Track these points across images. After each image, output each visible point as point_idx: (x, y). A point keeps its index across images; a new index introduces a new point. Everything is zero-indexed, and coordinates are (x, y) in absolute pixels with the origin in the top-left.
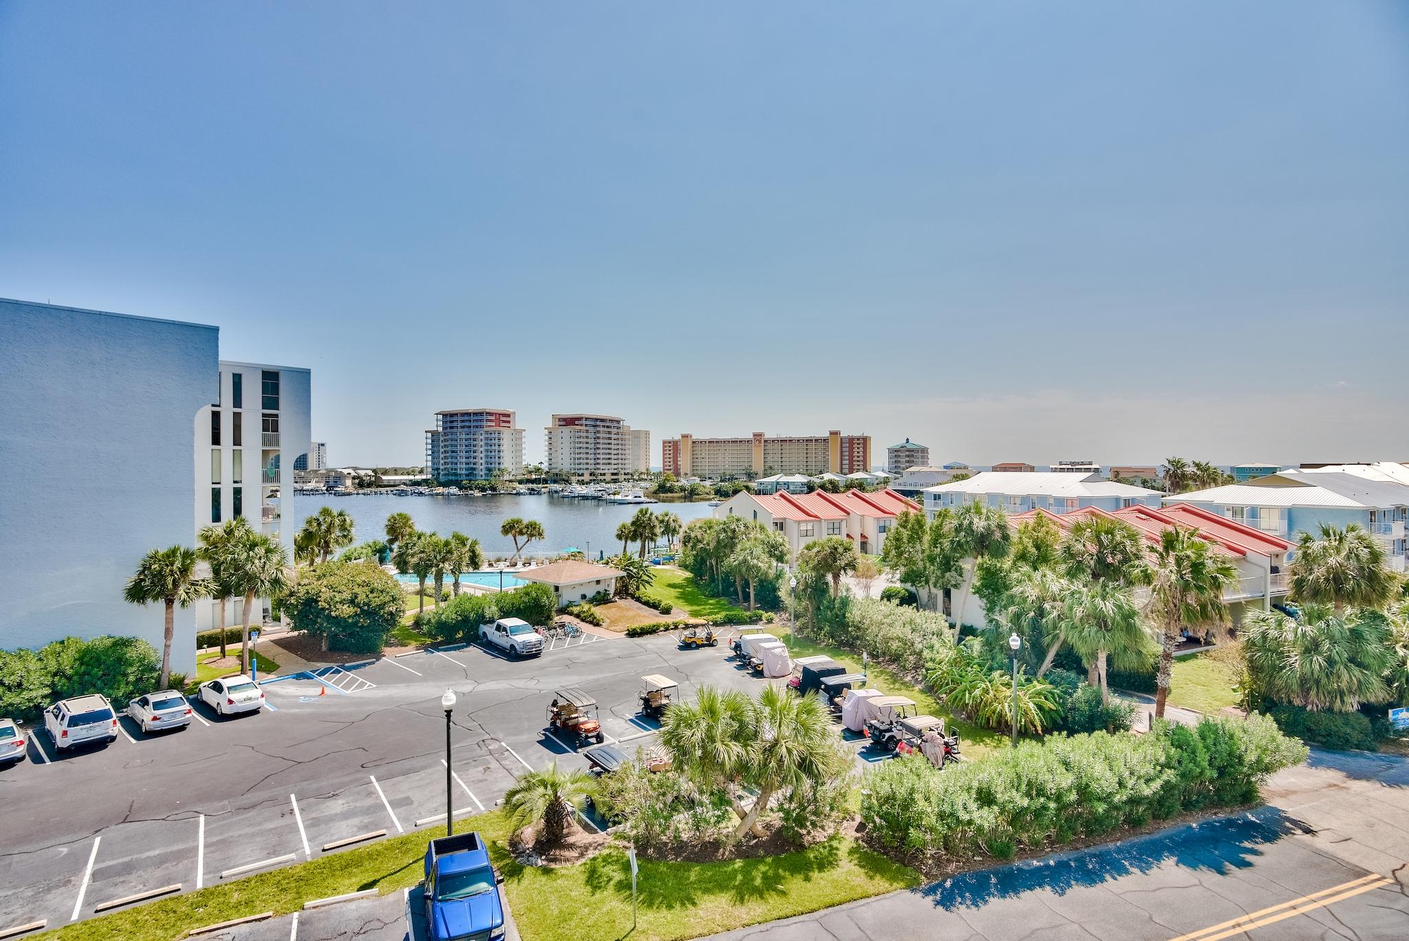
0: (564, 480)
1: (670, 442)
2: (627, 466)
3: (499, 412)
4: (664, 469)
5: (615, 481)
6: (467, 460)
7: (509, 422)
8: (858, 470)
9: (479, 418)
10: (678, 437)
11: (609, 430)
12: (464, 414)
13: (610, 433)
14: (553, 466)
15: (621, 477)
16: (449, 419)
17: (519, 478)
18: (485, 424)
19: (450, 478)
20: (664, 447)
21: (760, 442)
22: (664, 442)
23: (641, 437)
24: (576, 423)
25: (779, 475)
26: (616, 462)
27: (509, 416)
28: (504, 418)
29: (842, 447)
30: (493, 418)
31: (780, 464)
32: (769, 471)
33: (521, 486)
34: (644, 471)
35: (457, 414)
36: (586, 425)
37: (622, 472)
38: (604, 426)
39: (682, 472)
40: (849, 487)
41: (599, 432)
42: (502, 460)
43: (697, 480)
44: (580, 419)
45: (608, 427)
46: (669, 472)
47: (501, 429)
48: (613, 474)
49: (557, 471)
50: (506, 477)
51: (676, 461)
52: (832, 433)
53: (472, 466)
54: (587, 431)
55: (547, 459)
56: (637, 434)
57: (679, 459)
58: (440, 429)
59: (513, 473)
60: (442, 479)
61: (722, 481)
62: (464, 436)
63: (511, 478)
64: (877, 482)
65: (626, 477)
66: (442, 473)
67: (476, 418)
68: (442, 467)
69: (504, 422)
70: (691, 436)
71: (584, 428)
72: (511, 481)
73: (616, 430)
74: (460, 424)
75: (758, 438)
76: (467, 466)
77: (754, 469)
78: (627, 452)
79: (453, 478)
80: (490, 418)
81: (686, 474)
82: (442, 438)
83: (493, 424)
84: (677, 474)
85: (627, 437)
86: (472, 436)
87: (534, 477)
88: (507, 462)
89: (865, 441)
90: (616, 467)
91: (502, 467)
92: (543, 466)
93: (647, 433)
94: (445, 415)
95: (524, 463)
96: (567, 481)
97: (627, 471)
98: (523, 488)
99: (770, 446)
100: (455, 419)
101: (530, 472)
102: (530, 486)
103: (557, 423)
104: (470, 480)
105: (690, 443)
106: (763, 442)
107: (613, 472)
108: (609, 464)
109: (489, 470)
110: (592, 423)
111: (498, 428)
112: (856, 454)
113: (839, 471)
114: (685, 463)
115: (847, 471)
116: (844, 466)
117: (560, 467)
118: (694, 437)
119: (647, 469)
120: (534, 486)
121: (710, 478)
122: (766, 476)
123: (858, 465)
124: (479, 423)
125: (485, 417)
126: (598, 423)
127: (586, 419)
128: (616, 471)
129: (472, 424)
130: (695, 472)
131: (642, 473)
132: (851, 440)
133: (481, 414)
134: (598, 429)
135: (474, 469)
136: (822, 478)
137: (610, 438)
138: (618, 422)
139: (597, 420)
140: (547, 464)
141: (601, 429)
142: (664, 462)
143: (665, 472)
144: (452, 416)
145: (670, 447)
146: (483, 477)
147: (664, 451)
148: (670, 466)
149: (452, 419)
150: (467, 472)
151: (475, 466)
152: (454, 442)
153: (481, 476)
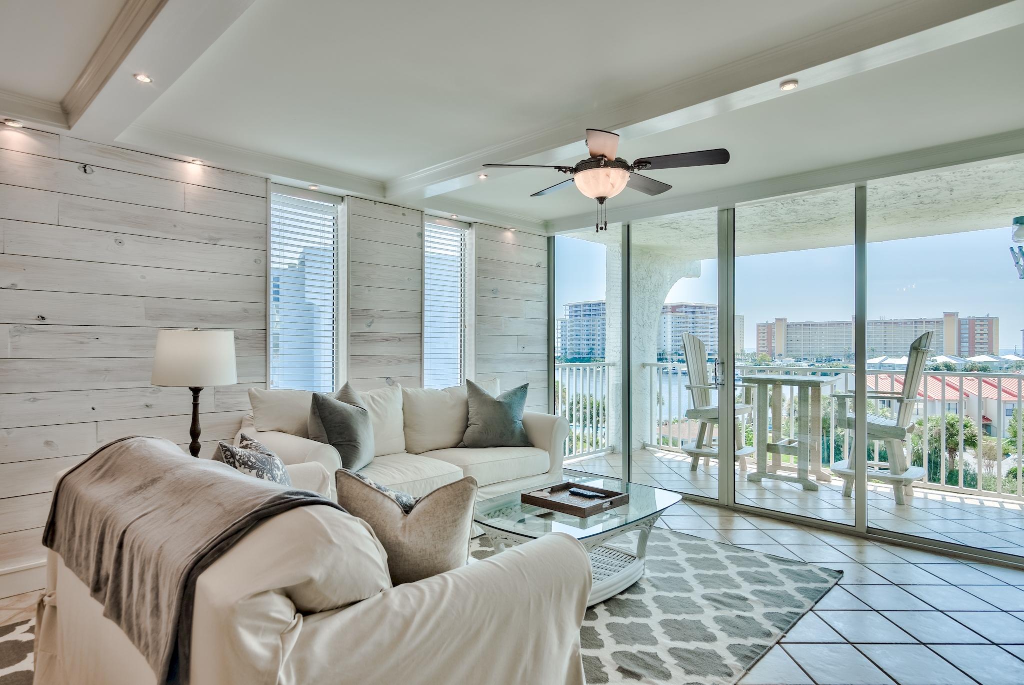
0: (666, 359)
1: (764, 326)
4: (758, 351)
6: (588, 342)
8: (981, 353)
9: (597, 307)
10: (772, 321)
11: (706, 315)
12: (585, 305)
16: (574, 309)
19: (575, 356)
20: (758, 330)
22: (758, 326)
24: (677, 310)
25: (884, 357)
29: (960, 329)
31: (883, 346)
35: (580, 306)
36: (686, 312)
38: (702, 312)
39: (776, 353)
40: (970, 369)
41: (697, 317)
43: (792, 361)
44: (680, 306)
45: (705, 313)
46: (764, 353)
51: (769, 342)
52: (946, 314)
53: (591, 346)
54: (687, 317)
57: (773, 341)
58: (567, 317)
60: (569, 357)
61: (817, 362)
62: (585, 323)
64: (1006, 366)
66: (568, 352)
67: (594, 308)
68: (568, 347)
70: (785, 320)
71: (684, 314)
74: (582, 313)
76: (588, 346)
79: (577, 356)
81: (780, 355)
82: (568, 325)
84: (772, 355)
86: (591, 323)
89: (990, 323)
93: (742, 318)
94: (571, 307)
100: (579, 309)
105: (784, 328)
110: (692, 310)
112: (978, 336)
113: (956, 353)
114: (779, 345)
115: (966, 354)
116: (962, 349)
117: (663, 348)
118: (789, 321)
119: (742, 351)
121: (805, 359)
123: (981, 348)
124: (597, 312)
126: (697, 310)
127: (686, 307)
128: (712, 352)
129: (592, 313)
130: (790, 353)
132: (972, 322)
134: (696, 315)
135: (593, 349)
136: (936, 360)
137: (707, 323)
139: (695, 307)
141: (699, 315)
142: (758, 344)
143: (760, 352)
144: (576, 306)
145: (764, 330)
146: (600, 356)
147: (758, 333)
148: (764, 347)
149: (576, 309)
150: (588, 351)
151: (593, 347)
152: (578, 328)
153: (599, 354)
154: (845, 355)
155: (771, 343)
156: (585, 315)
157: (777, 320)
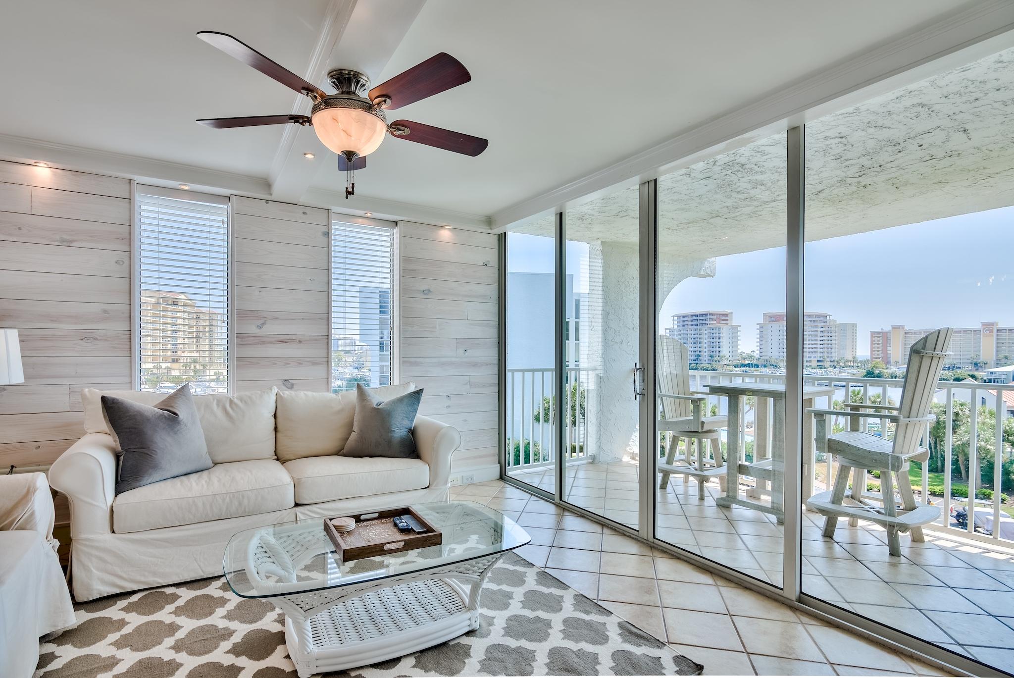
0: (773, 365)
1: (879, 334)
2: (833, 355)
3: (720, 313)
4: (872, 358)
5: (821, 367)
6: (695, 349)
7: (727, 320)
9: (704, 318)
10: (888, 328)
11: (815, 324)
12: (692, 316)
13: (816, 326)
14: (763, 354)
15: (827, 364)
16: (682, 319)
17: (735, 363)
18: (708, 322)
20: (872, 337)
21: (991, 331)
22: (873, 333)
23: (849, 330)
26: (822, 351)
27: (727, 315)
28: (724, 317)
30: (715, 317)
32: (1004, 361)
33: (737, 369)
34: (850, 358)
35: (687, 316)
37: (829, 359)
38: (811, 321)
39: (892, 360)
42: (721, 349)
45: (814, 321)
46: (878, 360)
47: (721, 325)
48: (818, 361)
49: (767, 358)
50: (725, 362)
51: (885, 348)
53: (698, 353)
55: (758, 348)
56: (843, 327)
57: (888, 348)
58: (675, 327)
59: (730, 359)
62: (693, 332)
63: (728, 363)
65: (832, 364)
67: (702, 318)
69: (723, 320)
70: (903, 327)
72: (728, 365)
73: (822, 324)
74: (690, 323)
75: (989, 327)
76: (695, 353)
77: (982, 359)
78: (833, 342)
80: (712, 317)
81: (897, 362)
82: (676, 333)
83: (715, 322)
84: (888, 362)
85: (833, 329)
86: (698, 331)
87: (747, 362)
88: (726, 351)
90: (822, 355)
91: (721, 354)
92: (755, 354)
93: (854, 326)
94: (679, 317)
95: (739, 351)
96: (776, 366)
97: (833, 359)
98: (738, 370)
99: (1005, 335)
100: (686, 319)
101: (744, 359)
102: (745, 369)
103: (768, 319)
104: (697, 364)
105: (901, 334)
106: (995, 331)
107: (819, 359)
108: (815, 352)
109: (711, 356)
111: (719, 325)
114: (895, 352)
117: (770, 355)
118: (907, 328)
119: (854, 358)
120: (747, 369)
122: (998, 365)
124: (704, 322)
125: (708, 317)
128: (821, 359)
129: (699, 322)
131: (848, 361)
133: (706, 315)
135: (700, 356)
137: (816, 331)
138: (825, 317)
140: (758, 352)
142: (872, 351)
143: (874, 360)
144: (684, 317)
145: (879, 337)
146: (706, 362)
147: (872, 341)
148: (878, 355)
149: (684, 319)
150: (695, 358)
151: (700, 353)
152: (685, 336)
153: (705, 361)
154: (972, 363)
155: (887, 350)
156: (692, 325)
157: (894, 328)
